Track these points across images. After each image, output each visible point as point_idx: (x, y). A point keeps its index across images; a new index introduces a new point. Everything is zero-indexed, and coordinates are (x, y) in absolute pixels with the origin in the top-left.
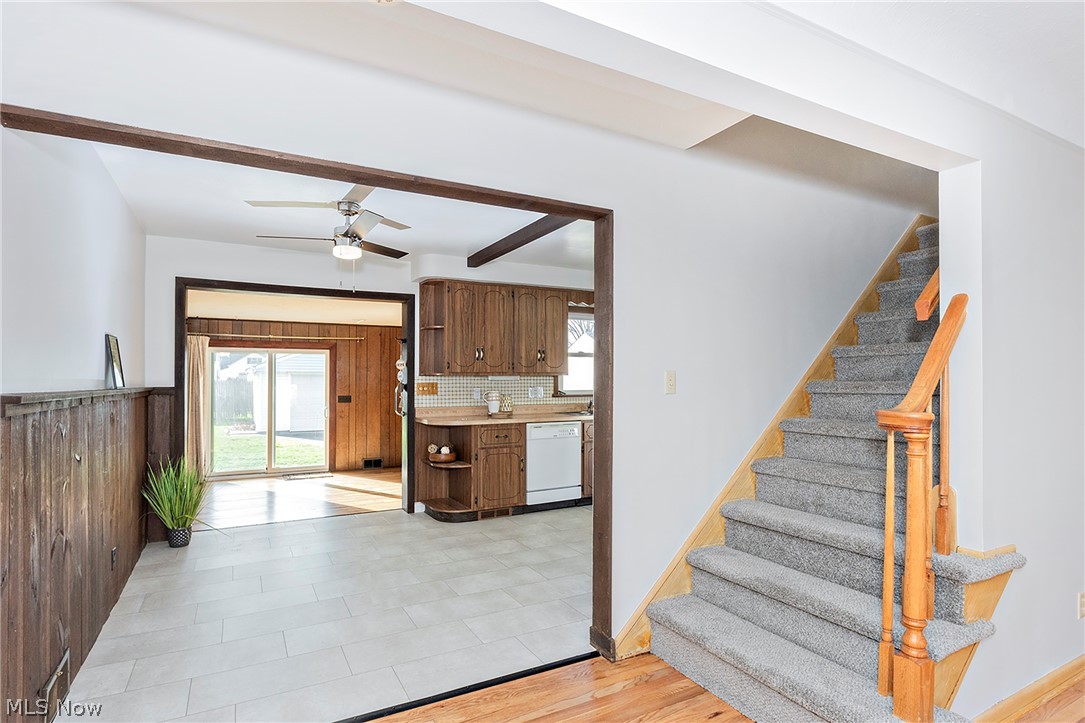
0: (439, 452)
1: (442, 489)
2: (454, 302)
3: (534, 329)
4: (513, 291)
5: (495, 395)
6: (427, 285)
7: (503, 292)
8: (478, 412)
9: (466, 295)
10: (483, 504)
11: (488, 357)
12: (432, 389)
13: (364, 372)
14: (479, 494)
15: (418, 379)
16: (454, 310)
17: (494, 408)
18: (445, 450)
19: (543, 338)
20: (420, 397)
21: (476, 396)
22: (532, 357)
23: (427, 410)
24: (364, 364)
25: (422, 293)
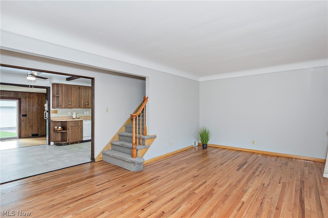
0: (58, 128)
1: (59, 138)
2: (62, 90)
3: (85, 97)
4: (79, 87)
5: (74, 113)
6: (53, 85)
7: (77, 87)
8: (70, 118)
9: (66, 88)
10: (71, 141)
11: (72, 104)
12: (56, 112)
13: (31, 107)
14: (69, 138)
15: (51, 109)
16: (62, 92)
17: (74, 116)
18: (60, 128)
19: (88, 99)
20: (52, 114)
21: (69, 114)
22: (85, 104)
23: (54, 118)
24: (31, 104)
25: (52, 86)
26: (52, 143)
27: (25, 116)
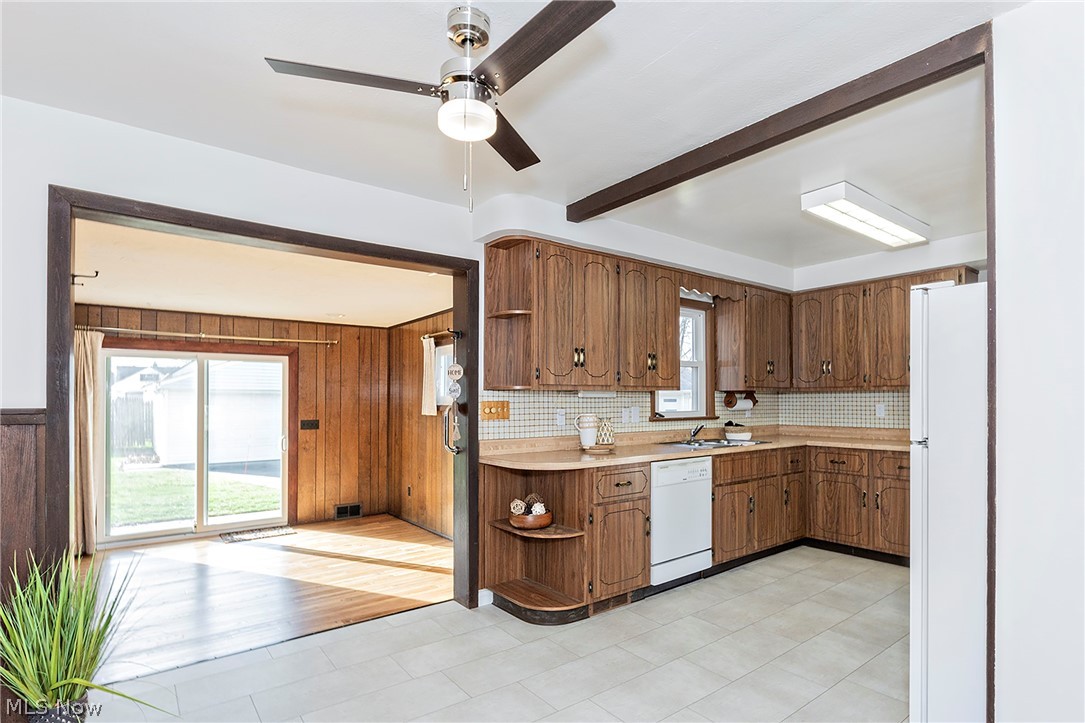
0: (528, 511)
2: (545, 274)
3: (643, 322)
4: (620, 265)
5: (589, 419)
6: (506, 246)
7: (608, 265)
8: (564, 445)
9: (561, 265)
10: (602, 594)
11: (588, 361)
12: (502, 412)
13: (336, 387)
14: (594, 576)
15: (485, 396)
16: (545, 286)
17: (588, 441)
18: (539, 509)
19: (653, 336)
20: (486, 423)
21: (560, 421)
22: (641, 364)
23: (497, 443)
24: (336, 376)
25: (488, 260)
26: (485, 597)
27: (313, 425)
